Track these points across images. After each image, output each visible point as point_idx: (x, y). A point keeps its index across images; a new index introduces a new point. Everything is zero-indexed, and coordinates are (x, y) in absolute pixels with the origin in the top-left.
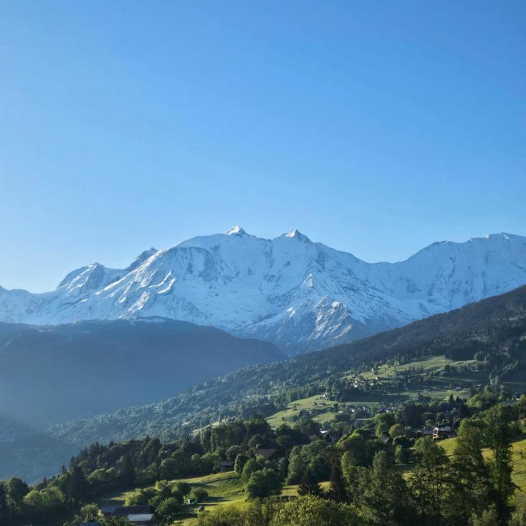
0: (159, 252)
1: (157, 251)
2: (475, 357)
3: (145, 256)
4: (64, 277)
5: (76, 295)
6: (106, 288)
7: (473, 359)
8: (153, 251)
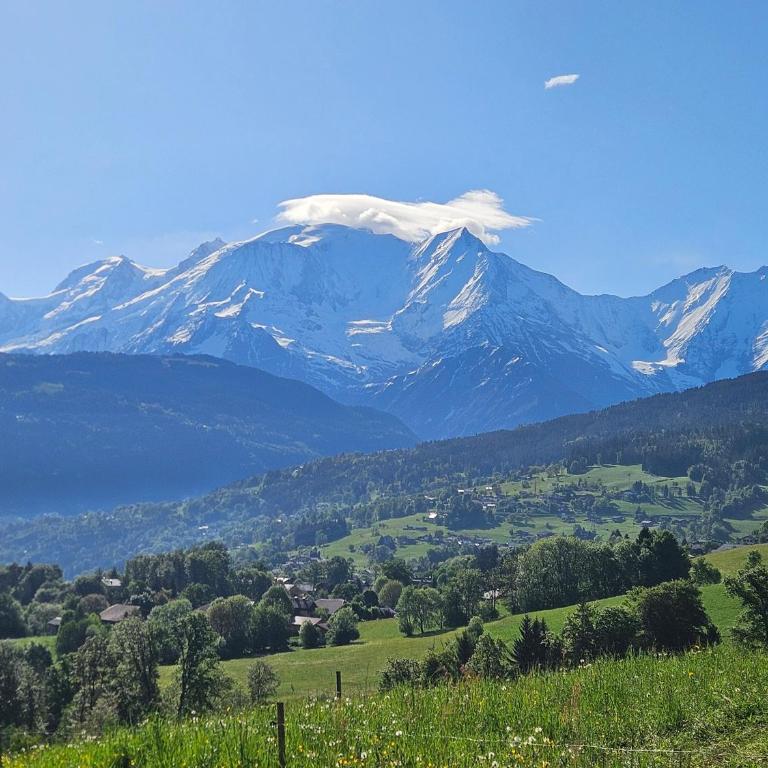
0: (228, 246)
1: (226, 244)
2: (689, 473)
3: (204, 251)
4: (66, 276)
5: (84, 306)
6: (135, 300)
7: (686, 475)
8: (219, 243)
